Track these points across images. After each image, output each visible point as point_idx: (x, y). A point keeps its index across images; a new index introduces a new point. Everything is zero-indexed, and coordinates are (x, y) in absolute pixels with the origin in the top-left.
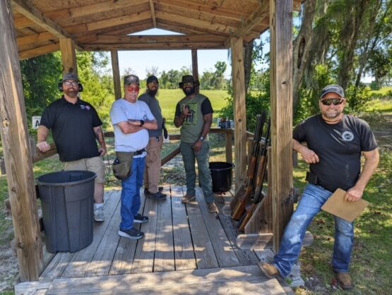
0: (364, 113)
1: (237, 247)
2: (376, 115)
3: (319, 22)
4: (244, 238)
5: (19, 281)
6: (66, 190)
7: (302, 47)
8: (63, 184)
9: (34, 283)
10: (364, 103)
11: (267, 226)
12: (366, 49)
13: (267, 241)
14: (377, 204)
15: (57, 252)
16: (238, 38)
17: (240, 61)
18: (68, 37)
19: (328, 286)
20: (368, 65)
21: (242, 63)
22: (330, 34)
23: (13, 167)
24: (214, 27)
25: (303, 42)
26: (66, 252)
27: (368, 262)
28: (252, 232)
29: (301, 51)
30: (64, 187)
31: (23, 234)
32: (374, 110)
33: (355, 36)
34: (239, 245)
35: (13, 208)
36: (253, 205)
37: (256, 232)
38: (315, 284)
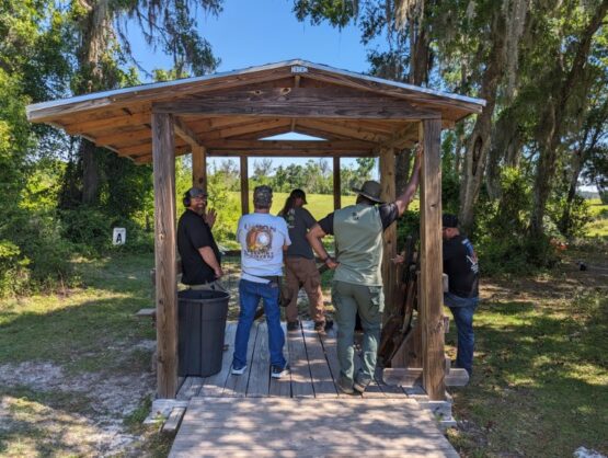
0: (582, 239)
1: (383, 383)
2: (599, 243)
3: (504, 113)
4: (391, 372)
5: (157, 398)
6: (204, 308)
7: (477, 149)
8: (201, 301)
9: (171, 400)
10: (582, 225)
11: (416, 360)
12: (582, 145)
13: (417, 377)
14: (563, 354)
15: (187, 376)
16: (389, 149)
17: (390, 174)
18: (201, 145)
19: (483, 428)
20: (585, 170)
21: (393, 176)
22: (522, 129)
23: (162, 280)
24: (361, 136)
25: (480, 141)
26: (197, 376)
27: (533, 409)
28: (399, 367)
29: (477, 153)
30: (201, 304)
31: (165, 348)
32: (597, 235)
33: (555, 133)
34: (384, 380)
35: (158, 319)
36: (401, 336)
37: (405, 366)
38: (469, 426)
